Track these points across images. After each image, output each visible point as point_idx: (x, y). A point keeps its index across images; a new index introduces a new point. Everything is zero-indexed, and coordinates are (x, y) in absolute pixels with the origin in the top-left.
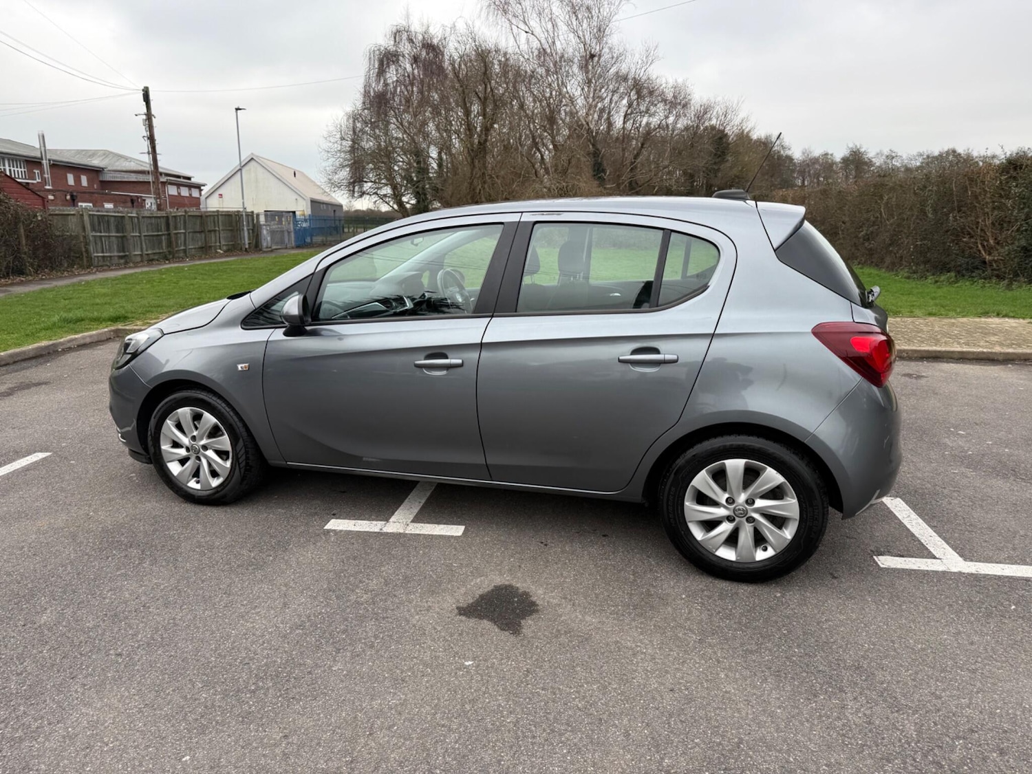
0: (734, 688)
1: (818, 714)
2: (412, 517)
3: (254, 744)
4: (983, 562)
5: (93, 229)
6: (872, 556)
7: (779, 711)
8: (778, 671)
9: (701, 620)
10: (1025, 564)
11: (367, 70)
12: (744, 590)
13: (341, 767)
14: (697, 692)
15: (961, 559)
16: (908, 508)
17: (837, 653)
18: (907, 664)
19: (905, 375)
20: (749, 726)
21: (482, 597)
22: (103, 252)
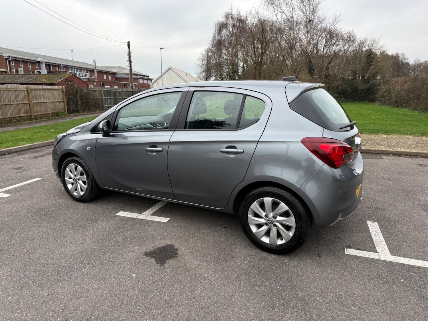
0: (238, 301)
1: (269, 318)
2: (151, 213)
3: (36, 296)
4: (401, 257)
5: (105, 96)
6: (344, 248)
7: (252, 314)
8: (263, 296)
9: (243, 269)
10: (423, 260)
11: (214, 31)
12: (272, 257)
13: (60, 310)
14: (221, 300)
15: (390, 254)
16: (379, 227)
17: (297, 291)
18: (328, 301)
19: (418, 165)
20: (234, 318)
21: (158, 248)
22: (108, 105)
